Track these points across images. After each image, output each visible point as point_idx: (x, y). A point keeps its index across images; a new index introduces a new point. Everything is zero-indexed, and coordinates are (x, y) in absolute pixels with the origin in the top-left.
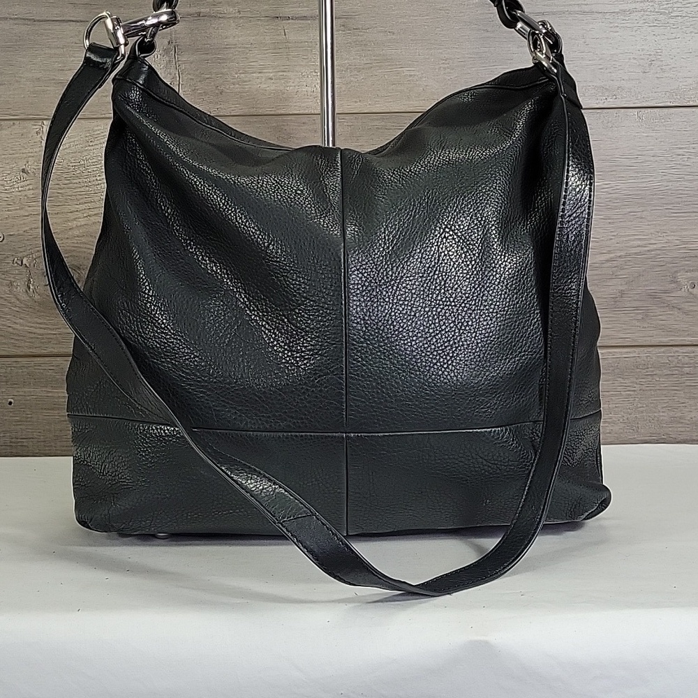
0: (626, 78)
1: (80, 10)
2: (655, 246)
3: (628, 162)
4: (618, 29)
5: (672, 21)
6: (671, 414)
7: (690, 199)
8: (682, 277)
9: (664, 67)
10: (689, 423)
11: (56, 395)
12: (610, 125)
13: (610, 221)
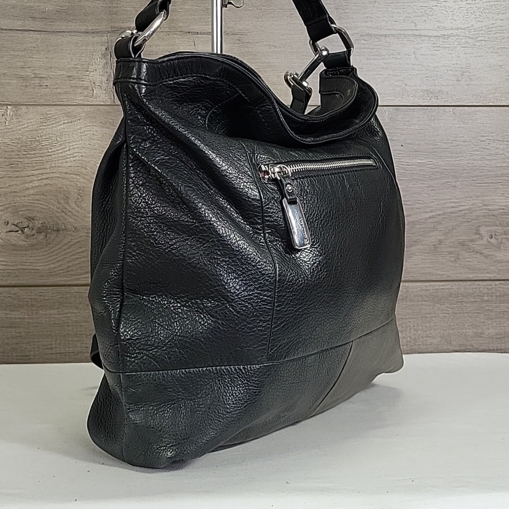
0: (445, 84)
1: (38, 23)
2: (464, 208)
3: (446, 146)
4: (439, 48)
5: (478, 44)
6: (475, 330)
7: (489, 173)
8: (483, 230)
9: (472, 77)
10: (487, 337)
11: (13, 317)
12: (433, 118)
13: (432, 188)
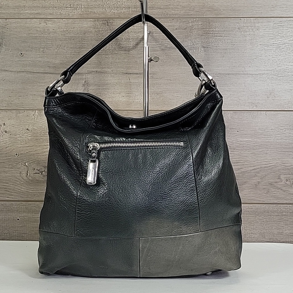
0: (261, 99)
1: (51, 69)
2: (272, 165)
3: (261, 131)
4: (257, 81)
5: (278, 78)
6: (278, 231)
7: (285, 146)
8: (282, 177)
9: (275, 96)
10: (285, 235)
11: (36, 217)
12: (254, 117)
13: (254, 154)
